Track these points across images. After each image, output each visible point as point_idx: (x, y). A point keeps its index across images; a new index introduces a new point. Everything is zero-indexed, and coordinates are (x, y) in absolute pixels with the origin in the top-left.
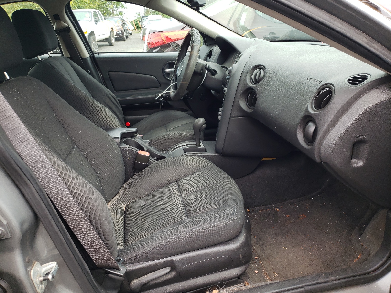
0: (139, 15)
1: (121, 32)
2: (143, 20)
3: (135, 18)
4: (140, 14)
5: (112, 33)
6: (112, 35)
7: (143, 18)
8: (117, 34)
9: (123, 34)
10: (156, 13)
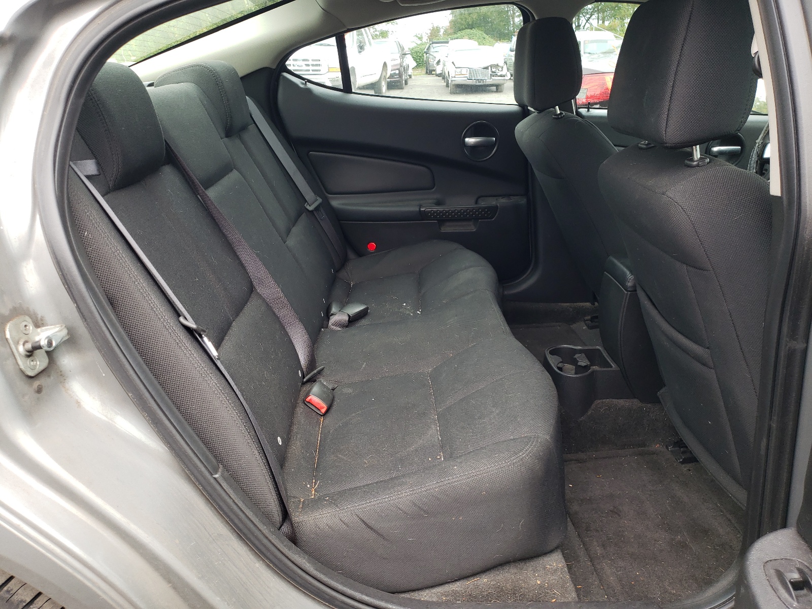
0: (420, 38)
1: (397, 72)
2: (432, 50)
3: (414, 45)
4: (422, 38)
5: (384, 74)
6: (383, 77)
7: (433, 45)
8: (392, 76)
9: (400, 75)
10: (457, 35)
